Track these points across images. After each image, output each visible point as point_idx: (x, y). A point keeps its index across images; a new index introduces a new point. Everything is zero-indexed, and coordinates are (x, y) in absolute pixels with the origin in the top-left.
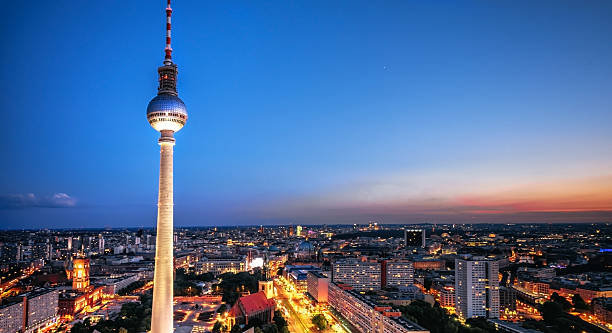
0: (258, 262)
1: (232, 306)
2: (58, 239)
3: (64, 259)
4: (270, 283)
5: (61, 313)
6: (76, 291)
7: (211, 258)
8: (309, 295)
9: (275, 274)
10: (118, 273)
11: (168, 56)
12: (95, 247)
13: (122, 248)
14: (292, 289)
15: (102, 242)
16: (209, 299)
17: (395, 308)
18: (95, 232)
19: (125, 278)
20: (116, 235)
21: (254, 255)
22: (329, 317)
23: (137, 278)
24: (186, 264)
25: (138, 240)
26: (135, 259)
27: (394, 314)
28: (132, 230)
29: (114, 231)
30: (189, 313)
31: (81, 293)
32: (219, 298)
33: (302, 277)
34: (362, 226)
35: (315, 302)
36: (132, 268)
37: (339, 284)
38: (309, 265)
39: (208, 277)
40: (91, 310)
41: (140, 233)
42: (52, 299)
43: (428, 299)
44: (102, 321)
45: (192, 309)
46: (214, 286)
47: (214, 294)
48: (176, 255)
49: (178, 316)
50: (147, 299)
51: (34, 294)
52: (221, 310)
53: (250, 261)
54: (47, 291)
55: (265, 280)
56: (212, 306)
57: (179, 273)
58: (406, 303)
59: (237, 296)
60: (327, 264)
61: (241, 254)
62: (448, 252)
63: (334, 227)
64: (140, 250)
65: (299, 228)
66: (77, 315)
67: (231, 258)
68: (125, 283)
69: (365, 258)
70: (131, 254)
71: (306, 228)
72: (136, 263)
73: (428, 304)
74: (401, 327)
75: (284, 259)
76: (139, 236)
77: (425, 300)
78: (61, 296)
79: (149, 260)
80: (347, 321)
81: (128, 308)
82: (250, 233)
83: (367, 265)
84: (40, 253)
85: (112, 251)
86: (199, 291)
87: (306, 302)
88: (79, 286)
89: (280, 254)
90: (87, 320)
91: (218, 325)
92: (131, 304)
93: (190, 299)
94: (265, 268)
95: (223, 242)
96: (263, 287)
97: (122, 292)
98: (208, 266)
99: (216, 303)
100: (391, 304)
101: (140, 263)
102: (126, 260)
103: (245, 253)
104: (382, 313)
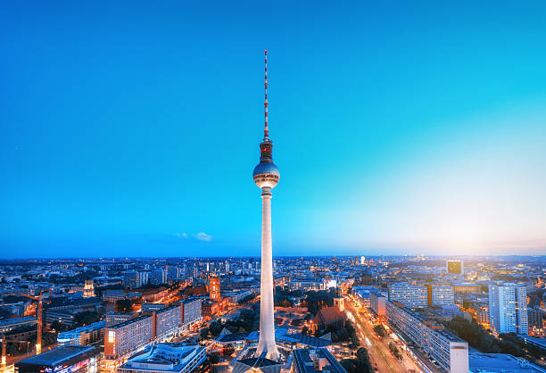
0: (333, 284)
1: (315, 315)
2: (201, 264)
3: (204, 278)
4: (341, 300)
5: (203, 314)
6: (212, 300)
7: (300, 280)
8: (371, 310)
9: (346, 292)
10: (237, 288)
11: (266, 135)
12: (223, 270)
13: (240, 271)
14: (359, 304)
15: (227, 266)
16: (299, 309)
17: (439, 322)
18: (223, 260)
19: (243, 292)
20: (236, 262)
21: (330, 278)
22: (387, 328)
23: (250, 293)
24: (283, 284)
25: (250, 266)
26: (248, 279)
27: (438, 327)
28: (247, 258)
29: (235, 259)
30: (285, 319)
31: (215, 302)
32: (305, 309)
33: (365, 295)
34: (412, 257)
35: (376, 315)
36: (246, 285)
37: (394, 302)
38: (370, 287)
39: (297, 293)
40: (221, 313)
41: (251, 260)
42: (197, 304)
43: (467, 316)
44: (228, 322)
45: (287, 316)
46: (302, 300)
47: (302, 306)
48: (275, 277)
49: (278, 321)
50: (257, 307)
51: (187, 301)
52: (307, 318)
53: (327, 283)
54: (194, 299)
55: (338, 297)
56: (301, 315)
57: (277, 290)
58: (448, 318)
59: (318, 308)
60: (385, 286)
61: (320, 277)
62: (483, 279)
63: (390, 257)
64: (252, 273)
65: (363, 258)
66: (213, 316)
67: (313, 280)
68: (242, 296)
69: (414, 282)
70: (246, 275)
71: (367, 258)
72: (249, 282)
73: (466, 321)
74: (445, 338)
75: (352, 281)
76: (251, 262)
77: (465, 317)
78: (202, 303)
79: (258, 279)
80: (401, 331)
81: (245, 314)
82: (327, 261)
83: (416, 287)
84: (189, 273)
85: (234, 273)
86: (291, 304)
87: (370, 315)
88: (214, 296)
89: (349, 278)
90: (219, 321)
91: (305, 329)
92: (247, 311)
93: (285, 309)
94: (337, 288)
95: (308, 268)
96: (337, 303)
97: (241, 302)
98: (298, 285)
99: (304, 312)
100: (436, 320)
101: (252, 282)
102: (242, 279)
103: (324, 276)
104: (428, 326)
